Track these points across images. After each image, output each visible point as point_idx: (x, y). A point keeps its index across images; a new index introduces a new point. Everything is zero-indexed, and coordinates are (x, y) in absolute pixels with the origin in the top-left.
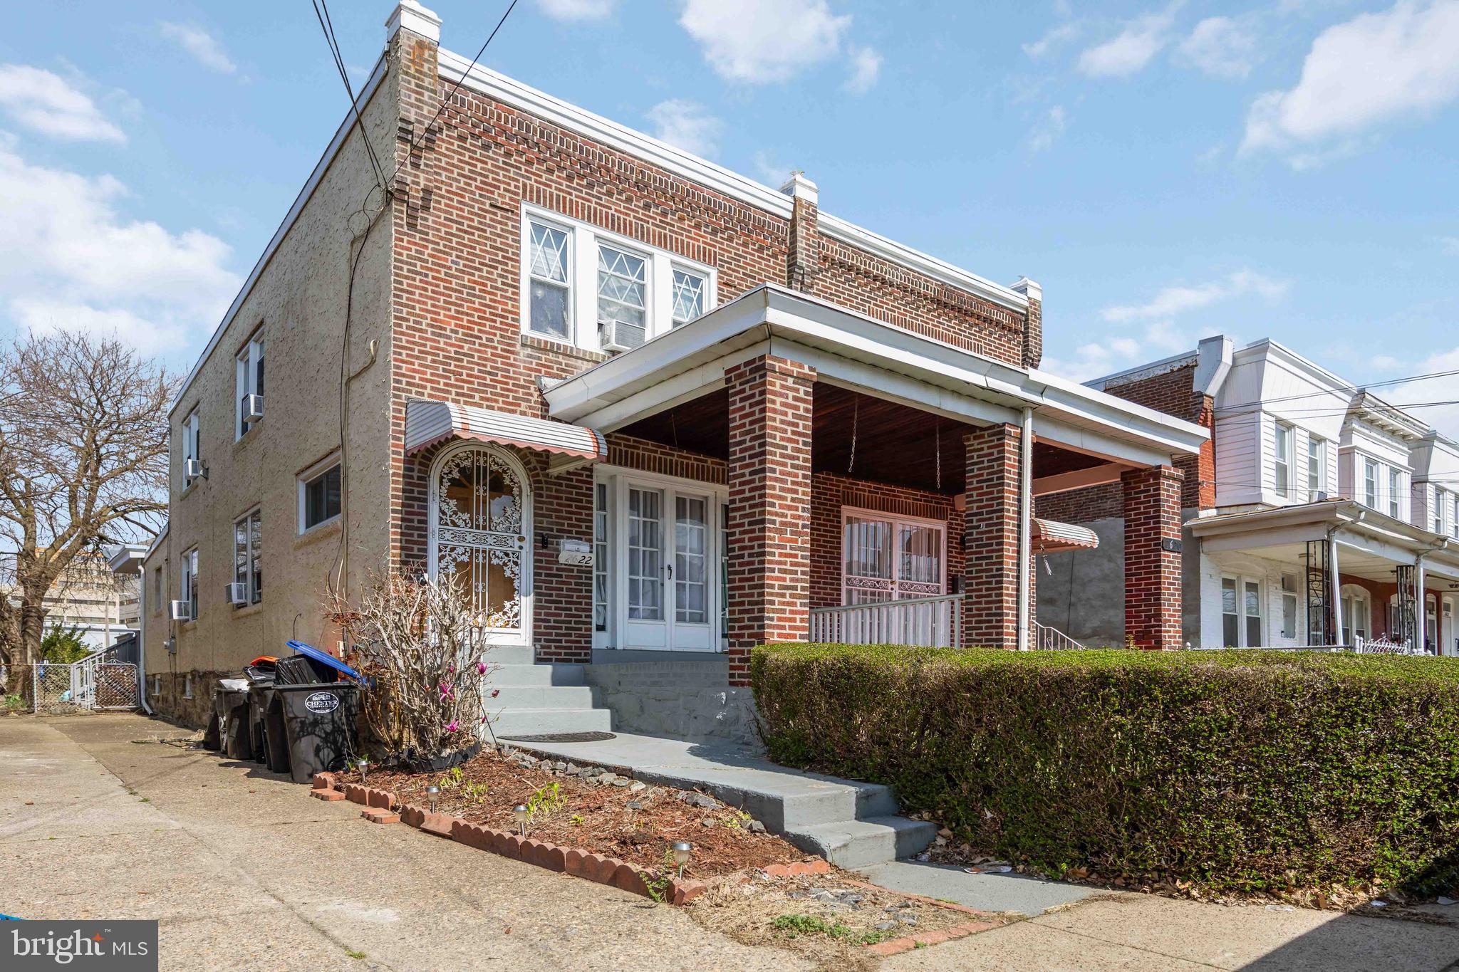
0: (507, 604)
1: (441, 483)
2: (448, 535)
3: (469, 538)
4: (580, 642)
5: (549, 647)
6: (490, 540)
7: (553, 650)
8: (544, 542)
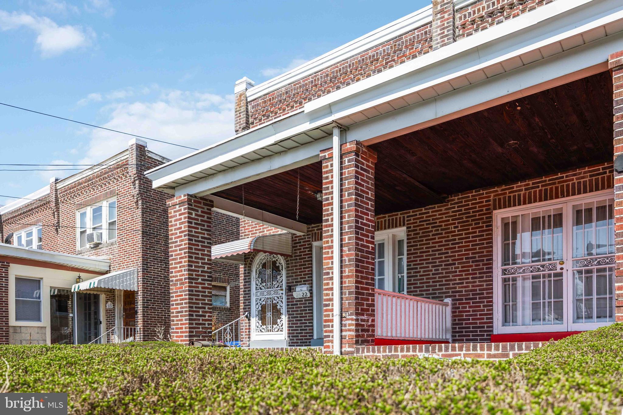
0: (279, 321)
1: (256, 272)
2: (259, 294)
3: (265, 293)
4: (306, 336)
5: (293, 340)
6: (272, 293)
7: (295, 341)
8: (290, 289)
